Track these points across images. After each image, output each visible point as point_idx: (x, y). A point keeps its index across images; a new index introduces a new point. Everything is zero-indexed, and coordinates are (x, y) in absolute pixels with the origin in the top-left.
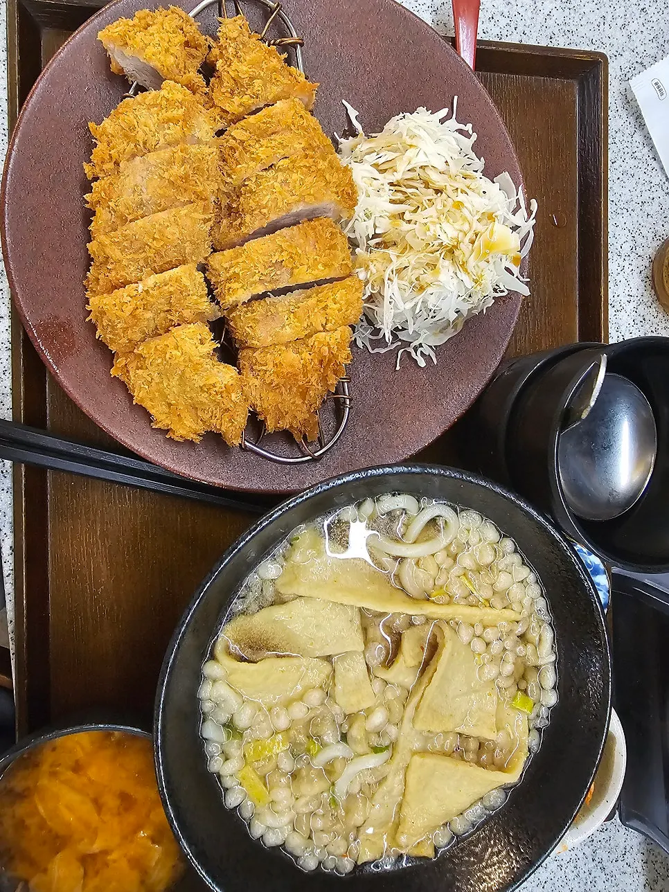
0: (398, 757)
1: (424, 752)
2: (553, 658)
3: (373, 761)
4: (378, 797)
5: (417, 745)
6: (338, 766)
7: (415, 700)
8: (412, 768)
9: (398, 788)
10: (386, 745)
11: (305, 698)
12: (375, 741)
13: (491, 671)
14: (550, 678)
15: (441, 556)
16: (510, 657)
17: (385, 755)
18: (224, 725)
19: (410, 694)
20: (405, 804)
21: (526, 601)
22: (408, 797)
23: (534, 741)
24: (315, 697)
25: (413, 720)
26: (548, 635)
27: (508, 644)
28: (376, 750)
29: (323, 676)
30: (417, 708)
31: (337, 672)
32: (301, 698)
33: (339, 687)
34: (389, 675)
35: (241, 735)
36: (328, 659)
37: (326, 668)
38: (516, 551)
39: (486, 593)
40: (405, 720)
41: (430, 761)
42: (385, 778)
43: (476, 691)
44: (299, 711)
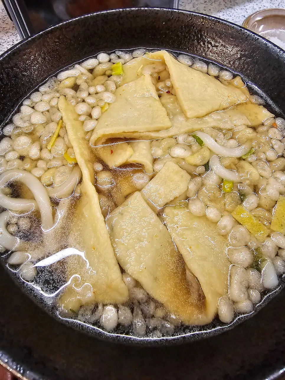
0: (196, 127)
1: (183, 112)
2: (77, 66)
3: (208, 141)
4: (228, 126)
5: (181, 119)
6: (227, 162)
7: (153, 135)
8: (196, 114)
9: (215, 116)
10: (193, 138)
11: (201, 214)
12: (195, 147)
13: (108, 97)
14: (91, 63)
15: (37, 172)
16: (92, 90)
17: (200, 135)
18: (259, 270)
19: (152, 140)
20: (221, 108)
21: (46, 98)
22: (216, 107)
23: (138, 53)
24: (196, 207)
25: (167, 129)
26: (63, 75)
27: (84, 95)
28: (200, 143)
29: (176, 211)
30: (158, 131)
31: (166, 201)
32: (204, 217)
33: (176, 193)
34: (147, 162)
35: (257, 249)
36: (159, 214)
37: (168, 213)
38: (11, 122)
39: (53, 127)
40: (170, 134)
41: (186, 106)
42: (214, 128)
43: (127, 100)
44: (212, 213)
